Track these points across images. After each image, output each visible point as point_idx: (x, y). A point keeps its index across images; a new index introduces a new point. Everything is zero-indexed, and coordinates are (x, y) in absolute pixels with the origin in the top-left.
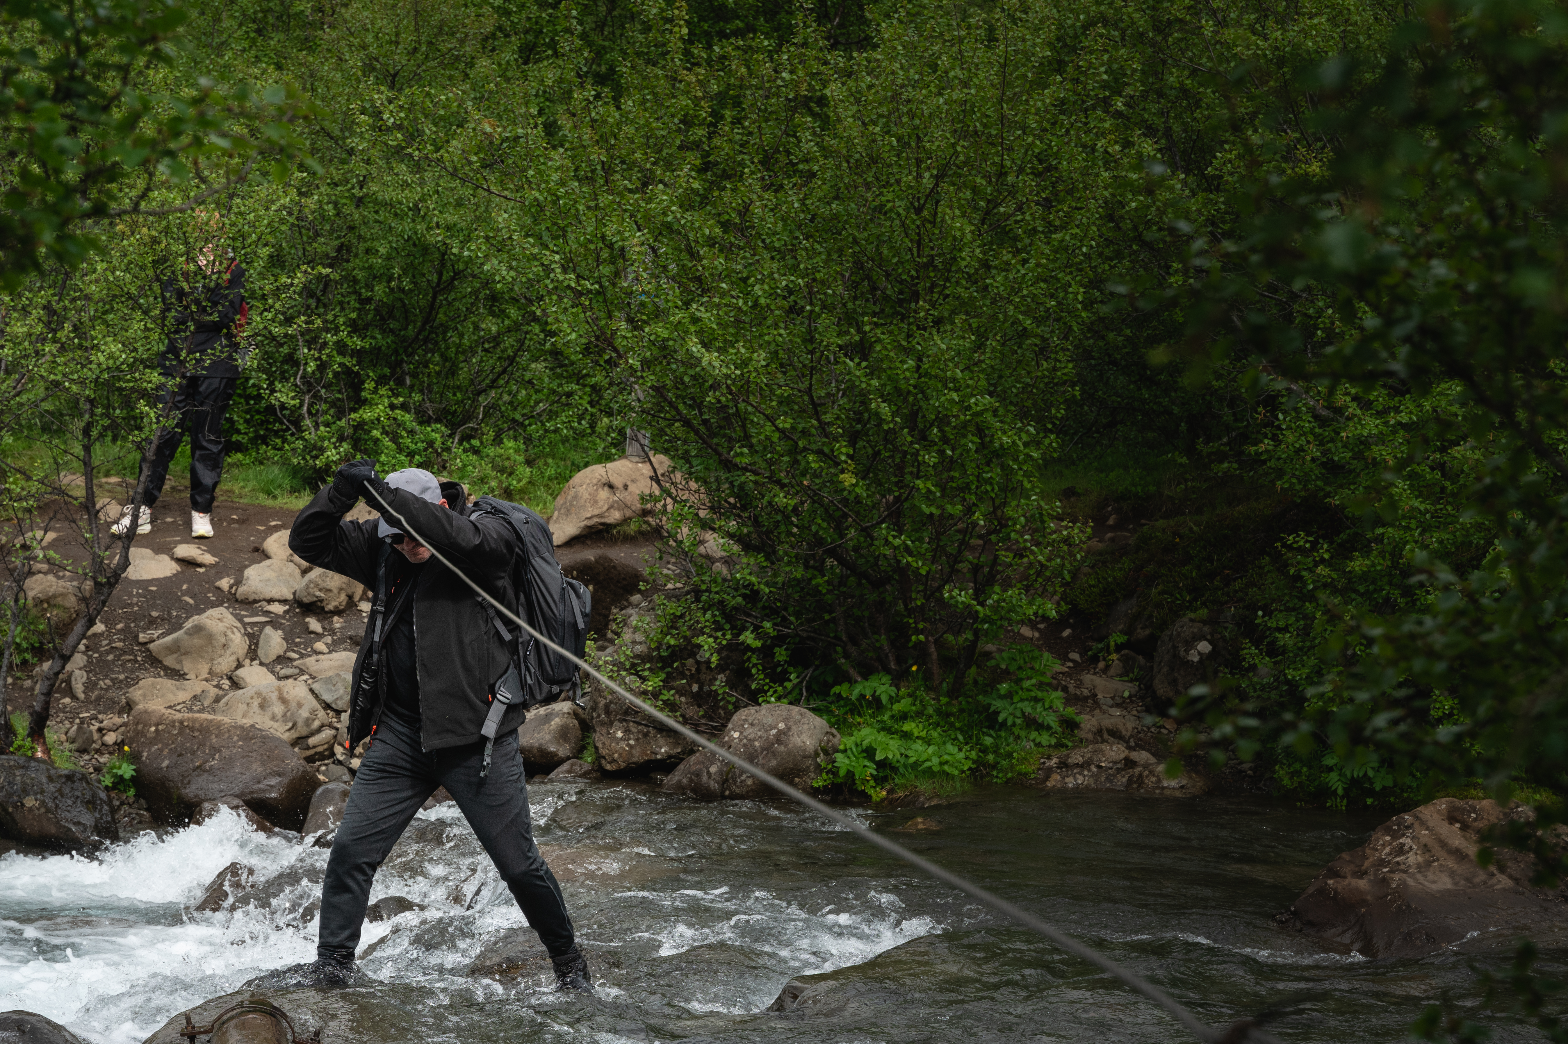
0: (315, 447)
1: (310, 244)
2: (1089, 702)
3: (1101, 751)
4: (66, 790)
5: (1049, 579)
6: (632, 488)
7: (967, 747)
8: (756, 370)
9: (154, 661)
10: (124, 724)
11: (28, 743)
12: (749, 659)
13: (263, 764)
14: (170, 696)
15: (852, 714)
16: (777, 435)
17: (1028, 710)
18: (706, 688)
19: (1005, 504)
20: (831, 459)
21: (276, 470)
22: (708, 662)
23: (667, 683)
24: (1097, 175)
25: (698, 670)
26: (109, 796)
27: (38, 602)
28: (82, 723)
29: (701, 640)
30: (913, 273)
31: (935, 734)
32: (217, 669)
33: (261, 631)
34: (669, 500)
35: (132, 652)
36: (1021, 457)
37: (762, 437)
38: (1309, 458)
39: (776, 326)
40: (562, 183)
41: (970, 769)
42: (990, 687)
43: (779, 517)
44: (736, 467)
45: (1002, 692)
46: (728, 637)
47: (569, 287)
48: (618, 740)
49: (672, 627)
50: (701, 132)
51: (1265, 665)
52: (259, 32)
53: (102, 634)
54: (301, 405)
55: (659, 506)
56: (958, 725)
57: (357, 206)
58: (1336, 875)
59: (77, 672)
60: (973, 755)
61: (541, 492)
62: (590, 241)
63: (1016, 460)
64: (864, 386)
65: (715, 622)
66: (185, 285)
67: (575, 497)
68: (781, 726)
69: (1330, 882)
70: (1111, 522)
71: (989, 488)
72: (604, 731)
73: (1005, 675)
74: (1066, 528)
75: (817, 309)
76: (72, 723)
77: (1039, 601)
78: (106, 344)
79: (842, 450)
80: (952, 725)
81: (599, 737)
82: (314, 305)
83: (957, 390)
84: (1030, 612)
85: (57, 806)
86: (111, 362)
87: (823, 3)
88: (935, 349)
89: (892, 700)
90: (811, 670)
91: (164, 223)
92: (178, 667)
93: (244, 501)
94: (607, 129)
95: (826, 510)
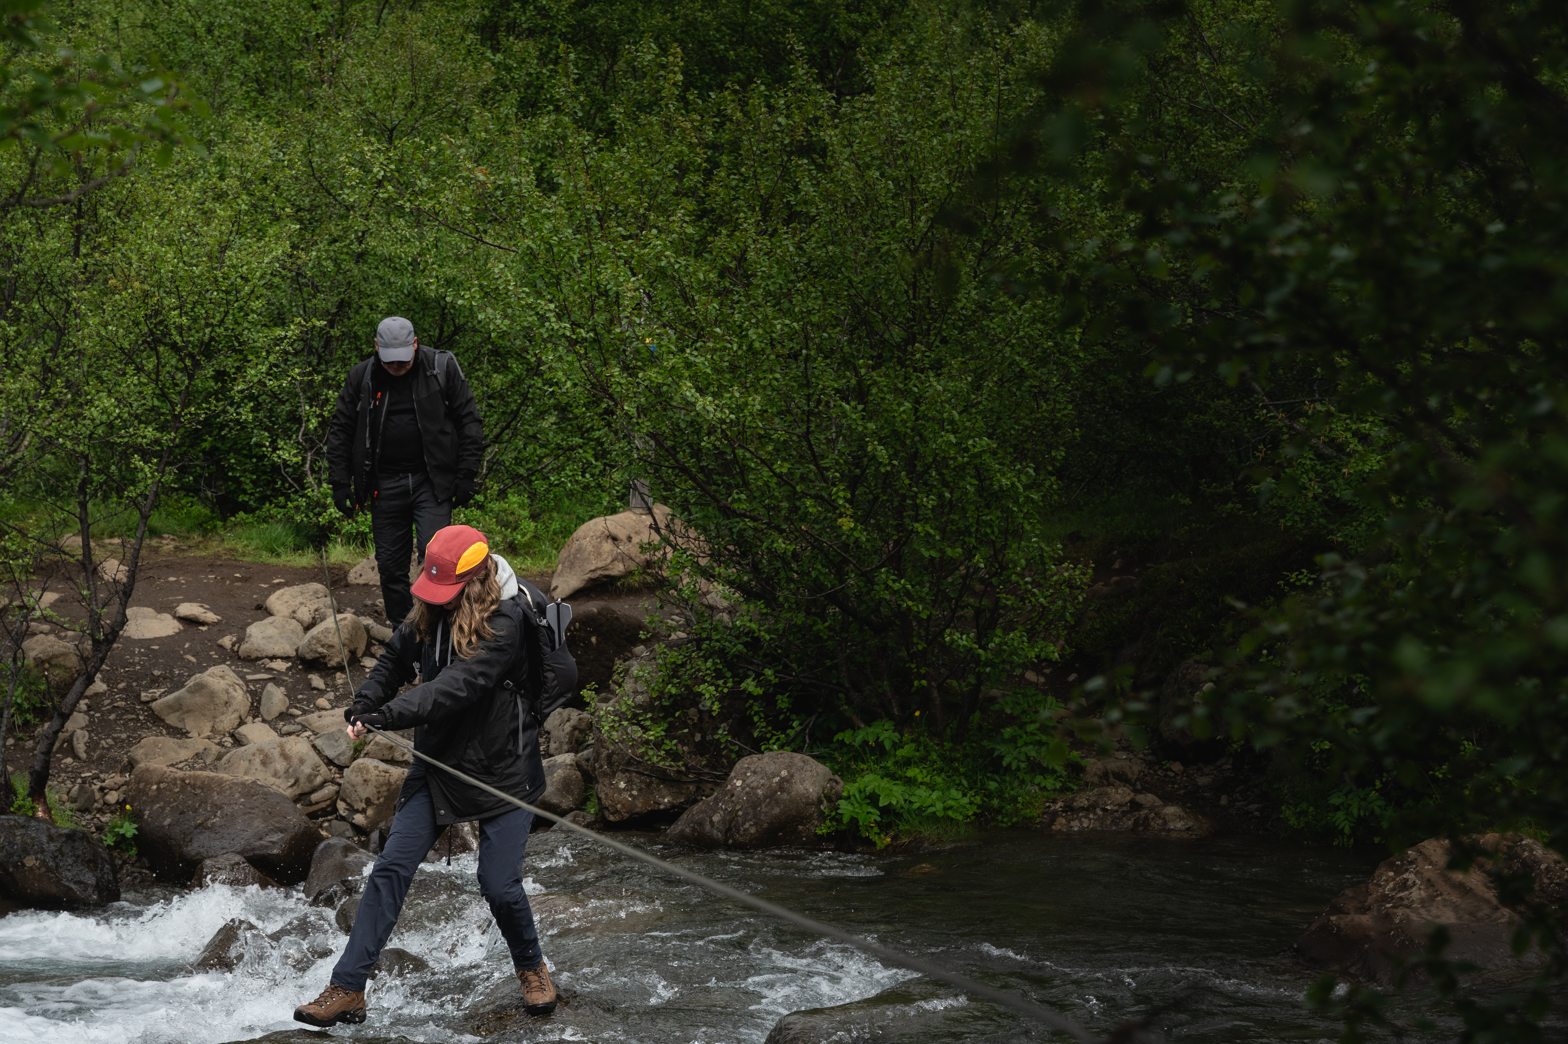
0: (318, 504)
1: (310, 300)
3: (1107, 794)
4: (67, 850)
5: (1050, 623)
6: (636, 540)
7: (972, 793)
8: (751, 414)
9: (156, 720)
10: (126, 783)
11: (29, 802)
12: (751, 706)
13: (265, 821)
14: (172, 755)
15: (856, 761)
16: (775, 480)
17: (1033, 754)
18: (709, 737)
19: (1005, 547)
20: (829, 504)
21: (279, 528)
22: (710, 711)
23: (669, 733)
24: (1093, 216)
25: (701, 719)
26: (111, 855)
27: (40, 662)
28: (84, 782)
29: (702, 688)
30: (909, 315)
31: (939, 780)
32: (220, 727)
33: (263, 688)
34: (669, 549)
35: (134, 711)
36: (1021, 500)
37: (760, 483)
38: (1310, 495)
39: (772, 371)
40: (556, 231)
41: (975, 814)
42: (994, 732)
43: (779, 564)
44: (734, 513)
45: (1006, 736)
46: (730, 685)
47: (564, 335)
48: (620, 791)
49: (673, 676)
50: (696, 178)
52: (261, 92)
53: (104, 694)
54: (304, 462)
55: (659, 554)
56: (962, 770)
57: (357, 262)
58: (1339, 911)
59: (79, 732)
60: (978, 800)
61: (546, 546)
62: (585, 290)
63: (1016, 502)
64: (860, 429)
65: (716, 670)
66: (178, 339)
67: (579, 550)
68: (784, 773)
69: (1333, 918)
70: (1117, 566)
71: (988, 531)
72: (607, 782)
73: (1011, 720)
74: (1067, 570)
75: (812, 353)
76: (73, 783)
77: (1041, 643)
78: (100, 399)
79: (840, 494)
80: (956, 770)
81: (602, 789)
82: (315, 362)
83: (954, 432)
84: (1032, 655)
85: (57, 866)
86: (105, 417)
87: (824, 53)
88: (931, 391)
89: (896, 746)
90: (814, 718)
91: (156, 277)
92: (180, 725)
93: (247, 559)
94: (601, 175)
95: (826, 556)
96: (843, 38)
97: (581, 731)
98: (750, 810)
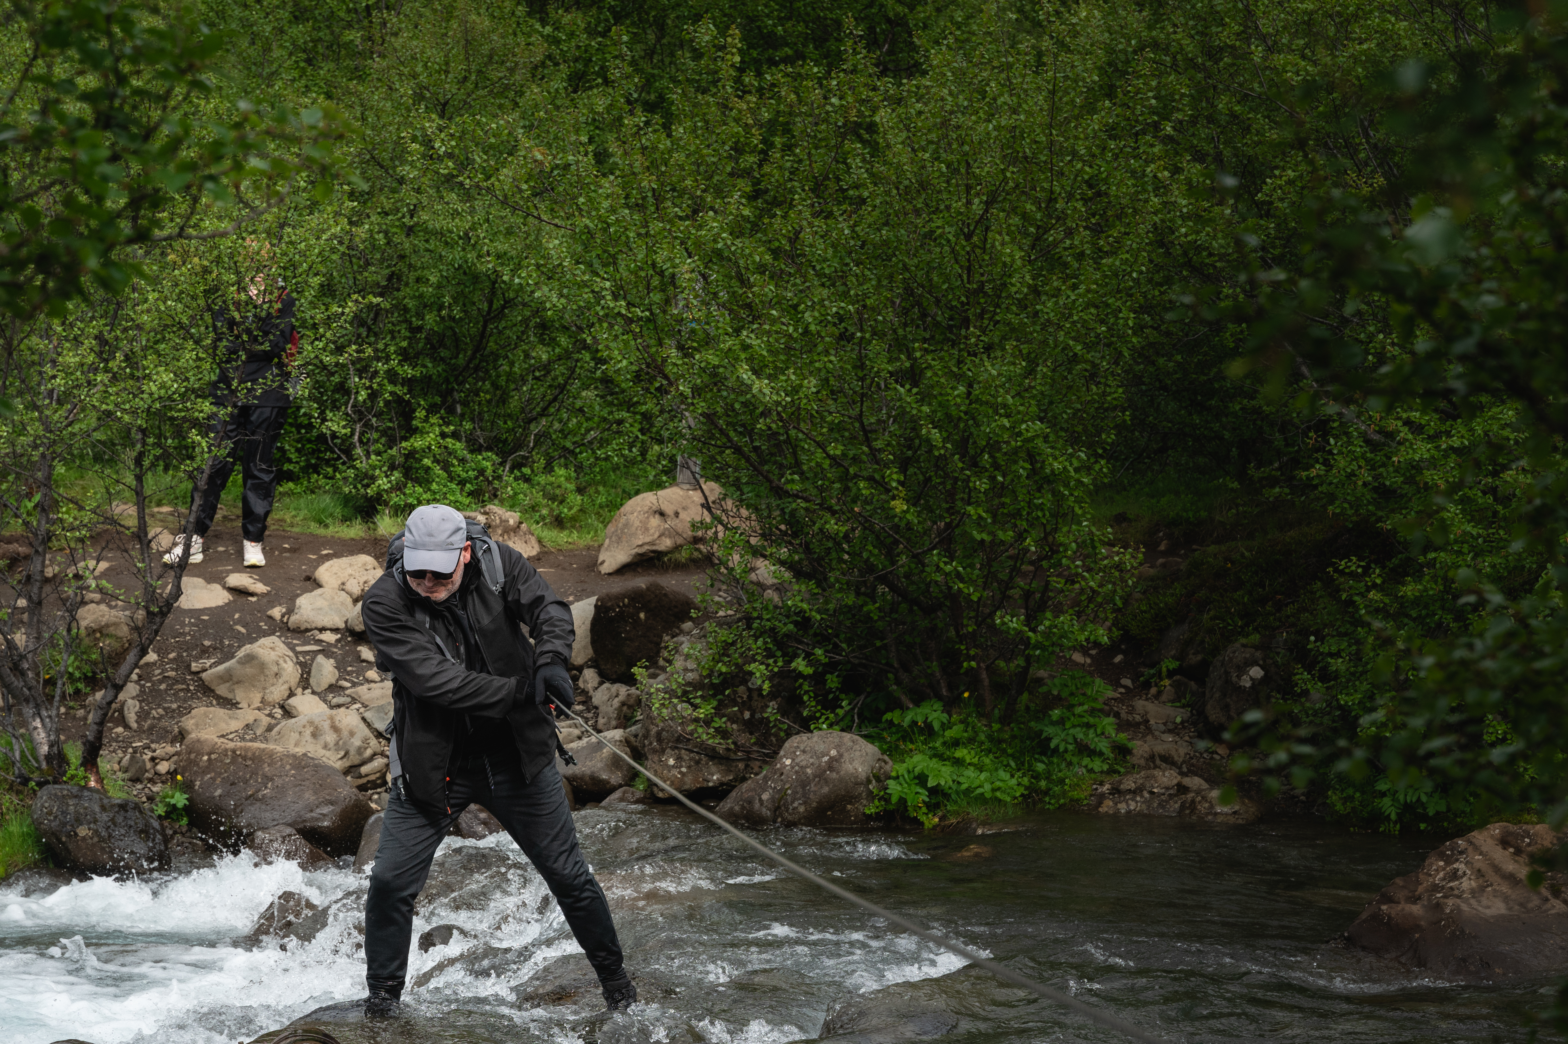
0: (366, 475)
1: (361, 273)
2: (1141, 728)
3: (1154, 776)
4: (120, 819)
5: (1100, 605)
6: (683, 515)
7: (1020, 774)
8: (806, 397)
9: (206, 690)
10: (177, 754)
11: (81, 772)
12: (801, 685)
13: (315, 793)
14: (223, 725)
15: (904, 741)
16: (828, 462)
17: (1080, 736)
18: (758, 716)
19: (1056, 530)
20: (882, 485)
21: (327, 499)
22: (760, 689)
23: (719, 711)
24: (1147, 201)
25: (750, 698)
26: (162, 825)
27: (91, 632)
28: (135, 752)
29: (752, 667)
30: (963, 299)
31: (987, 761)
32: (270, 698)
33: (313, 660)
34: (720, 528)
35: (184, 681)
36: (1072, 483)
37: (813, 464)
38: (1360, 483)
39: (827, 353)
40: (613, 211)
41: (1022, 795)
42: (1042, 713)
43: (830, 544)
44: (787, 494)
45: (1054, 718)
46: (780, 664)
47: (619, 313)
48: (670, 768)
49: (724, 655)
50: (752, 159)
51: (1317, 691)
52: (309, 61)
53: (154, 664)
54: (353, 433)
55: (710, 533)
56: (1009, 751)
57: (408, 235)
58: (1390, 900)
59: (130, 701)
60: (1026, 781)
61: (592, 520)
62: (641, 269)
63: (1067, 486)
64: (914, 412)
65: (766, 649)
66: (236, 315)
67: (627, 525)
68: (833, 753)
69: (1384, 907)
70: (1162, 547)
71: (1040, 514)
72: (656, 758)
73: (1057, 700)
74: (1118, 553)
75: (867, 335)
76: (125, 752)
77: (1090, 626)
78: (158, 373)
79: (893, 476)
80: (1004, 751)
81: (651, 765)
82: (364, 334)
83: (1008, 416)
84: (1082, 638)
85: (110, 836)
86: (163, 392)
87: (871, 29)
88: (986, 375)
89: (944, 727)
90: (862, 697)
91: (216, 253)
92: (230, 696)
93: (296, 530)
94: (657, 155)
95: (878, 537)
96: (891, 14)
97: (630, 707)
98: (799, 790)
